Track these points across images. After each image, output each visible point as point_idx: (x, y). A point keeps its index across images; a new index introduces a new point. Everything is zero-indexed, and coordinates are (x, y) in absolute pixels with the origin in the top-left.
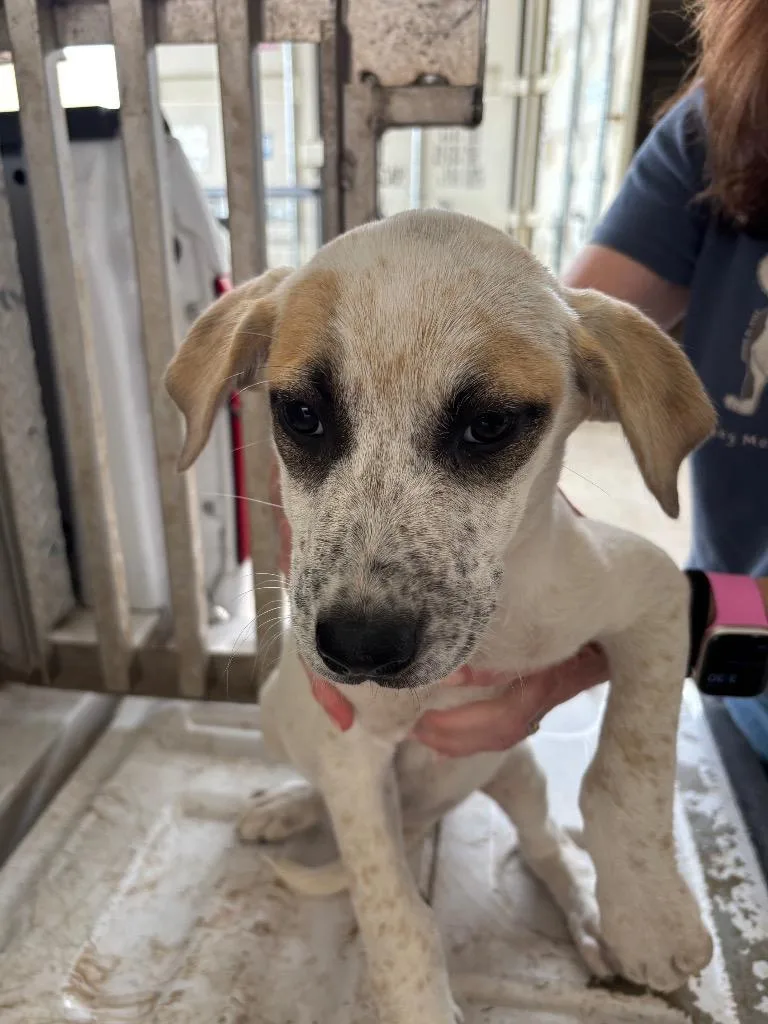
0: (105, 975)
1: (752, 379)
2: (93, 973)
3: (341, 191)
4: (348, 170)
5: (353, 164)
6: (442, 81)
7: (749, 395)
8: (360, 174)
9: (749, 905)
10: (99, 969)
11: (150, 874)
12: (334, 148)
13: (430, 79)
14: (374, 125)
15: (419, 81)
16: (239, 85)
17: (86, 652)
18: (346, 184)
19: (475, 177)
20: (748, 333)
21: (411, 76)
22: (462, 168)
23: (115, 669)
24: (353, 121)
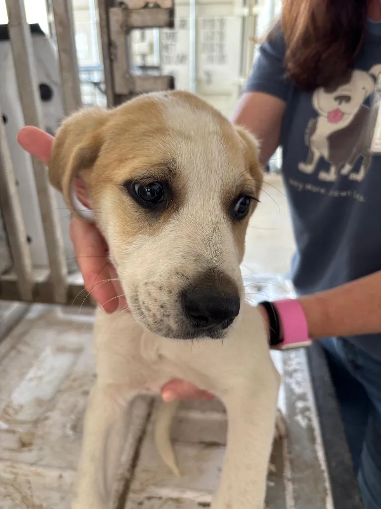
0: (16, 412)
1: (313, 154)
2: (11, 411)
3: (111, 61)
4: (113, 50)
5: (116, 48)
6: (157, 6)
7: (310, 162)
8: (120, 52)
9: (299, 379)
10: (14, 409)
11: (40, 373)
12: (106, 39)
13: (151, 5)
14: (125, 29)
15: (146, 6)
16: (61, 10)
17: (13, 284)
18: (113, 57)
19: (222, 59)
20: (308, 131)
21: (142, 4)
22: (216, 54)
23: (26, 291)
24: (115, 26)
